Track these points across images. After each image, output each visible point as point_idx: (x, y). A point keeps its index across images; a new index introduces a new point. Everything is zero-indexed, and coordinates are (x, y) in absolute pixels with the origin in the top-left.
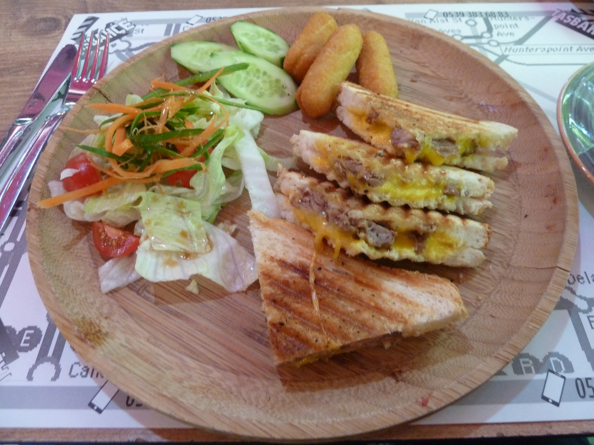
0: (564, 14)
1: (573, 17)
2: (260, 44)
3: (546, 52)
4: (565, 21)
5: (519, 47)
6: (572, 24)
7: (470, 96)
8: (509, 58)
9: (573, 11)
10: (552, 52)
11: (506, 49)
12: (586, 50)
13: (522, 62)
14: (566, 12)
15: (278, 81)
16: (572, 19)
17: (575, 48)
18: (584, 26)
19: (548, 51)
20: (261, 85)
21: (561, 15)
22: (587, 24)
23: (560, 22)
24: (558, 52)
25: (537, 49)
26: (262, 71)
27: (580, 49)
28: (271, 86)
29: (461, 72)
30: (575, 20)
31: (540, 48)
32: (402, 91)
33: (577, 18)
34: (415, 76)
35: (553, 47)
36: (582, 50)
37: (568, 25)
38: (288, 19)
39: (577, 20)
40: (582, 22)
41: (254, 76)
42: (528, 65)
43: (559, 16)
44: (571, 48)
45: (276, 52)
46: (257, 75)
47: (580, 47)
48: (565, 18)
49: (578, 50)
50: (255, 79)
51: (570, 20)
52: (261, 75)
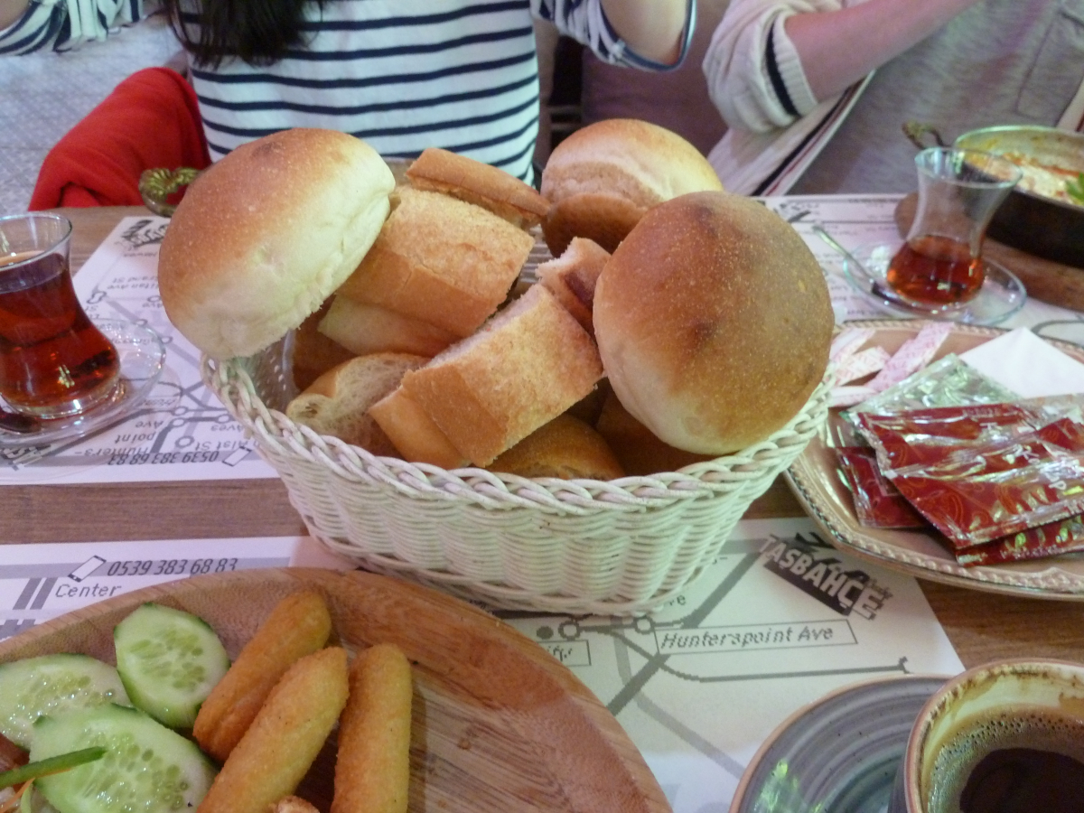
0: (782, 547)
1: (797, 553)
2: (163, 671)
3: (739, 645)
4: (783, 564)
5: (690, 633)
6: (795, 570)
7: (566, 789)
8: (668, 663)
9: (799, 537)
10: (752, 645)
11: (666, 639)
12: (816, 637)
13: (693, 674)
14: (785, 542)
15: (174, 770)
16: (796, 558)
17: (798, 630)
18: (816, 575)
19: (745, 642)
20: (135, 786)
21: (776, 549)
22: (821, 568)
23: (773, 567)
24: (762, 644)
25: (724, 637)
26: (142, 750)
27: (805, 634)
28: (155, 784)
29: (554, 728)
30: (800, 562)
31: (730, 635)
32: (436, 775)
33: (805, 557)
34: (469, 732)
35: (755, 631)
36: (808, 637)
37: (787, 575)
38: (245, 594)
39: (805, 562)
40: (815, 564)
41: (122, 764)
42: (703, 680)
43: (772, 553)
44: (789, 632)
45: (192, 687)
46: (130, 761)
47: (806, 630)
48: (784, 558)
49: (801, 636)
50: (124, 771)
51: (791, 559)
52: (139, 759)
